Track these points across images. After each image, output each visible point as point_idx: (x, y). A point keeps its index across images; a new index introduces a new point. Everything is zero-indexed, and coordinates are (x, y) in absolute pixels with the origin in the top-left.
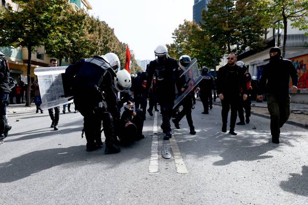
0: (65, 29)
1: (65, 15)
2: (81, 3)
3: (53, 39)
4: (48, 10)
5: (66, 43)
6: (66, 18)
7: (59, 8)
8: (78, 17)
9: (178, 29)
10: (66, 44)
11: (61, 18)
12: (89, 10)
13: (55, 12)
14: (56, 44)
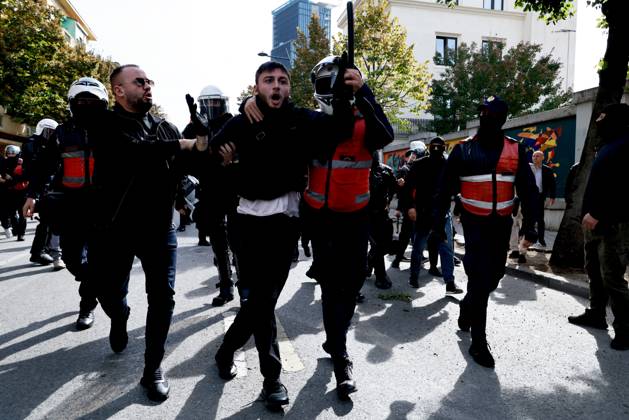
0: (58, 82)
1: (59, 59)
2: (77, 28)
3: (33, 96)
4: (29, 49)
5: (59, 104)
6: (61, 64)
7: (50, 47)
8: (84, 65)
9: (246, 92)
10: (59, 107)
11: (53, 63)
12: (90, 42)
13: (43, 53)
14: (40, 103)
